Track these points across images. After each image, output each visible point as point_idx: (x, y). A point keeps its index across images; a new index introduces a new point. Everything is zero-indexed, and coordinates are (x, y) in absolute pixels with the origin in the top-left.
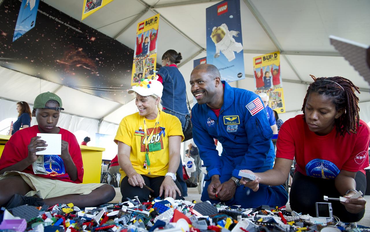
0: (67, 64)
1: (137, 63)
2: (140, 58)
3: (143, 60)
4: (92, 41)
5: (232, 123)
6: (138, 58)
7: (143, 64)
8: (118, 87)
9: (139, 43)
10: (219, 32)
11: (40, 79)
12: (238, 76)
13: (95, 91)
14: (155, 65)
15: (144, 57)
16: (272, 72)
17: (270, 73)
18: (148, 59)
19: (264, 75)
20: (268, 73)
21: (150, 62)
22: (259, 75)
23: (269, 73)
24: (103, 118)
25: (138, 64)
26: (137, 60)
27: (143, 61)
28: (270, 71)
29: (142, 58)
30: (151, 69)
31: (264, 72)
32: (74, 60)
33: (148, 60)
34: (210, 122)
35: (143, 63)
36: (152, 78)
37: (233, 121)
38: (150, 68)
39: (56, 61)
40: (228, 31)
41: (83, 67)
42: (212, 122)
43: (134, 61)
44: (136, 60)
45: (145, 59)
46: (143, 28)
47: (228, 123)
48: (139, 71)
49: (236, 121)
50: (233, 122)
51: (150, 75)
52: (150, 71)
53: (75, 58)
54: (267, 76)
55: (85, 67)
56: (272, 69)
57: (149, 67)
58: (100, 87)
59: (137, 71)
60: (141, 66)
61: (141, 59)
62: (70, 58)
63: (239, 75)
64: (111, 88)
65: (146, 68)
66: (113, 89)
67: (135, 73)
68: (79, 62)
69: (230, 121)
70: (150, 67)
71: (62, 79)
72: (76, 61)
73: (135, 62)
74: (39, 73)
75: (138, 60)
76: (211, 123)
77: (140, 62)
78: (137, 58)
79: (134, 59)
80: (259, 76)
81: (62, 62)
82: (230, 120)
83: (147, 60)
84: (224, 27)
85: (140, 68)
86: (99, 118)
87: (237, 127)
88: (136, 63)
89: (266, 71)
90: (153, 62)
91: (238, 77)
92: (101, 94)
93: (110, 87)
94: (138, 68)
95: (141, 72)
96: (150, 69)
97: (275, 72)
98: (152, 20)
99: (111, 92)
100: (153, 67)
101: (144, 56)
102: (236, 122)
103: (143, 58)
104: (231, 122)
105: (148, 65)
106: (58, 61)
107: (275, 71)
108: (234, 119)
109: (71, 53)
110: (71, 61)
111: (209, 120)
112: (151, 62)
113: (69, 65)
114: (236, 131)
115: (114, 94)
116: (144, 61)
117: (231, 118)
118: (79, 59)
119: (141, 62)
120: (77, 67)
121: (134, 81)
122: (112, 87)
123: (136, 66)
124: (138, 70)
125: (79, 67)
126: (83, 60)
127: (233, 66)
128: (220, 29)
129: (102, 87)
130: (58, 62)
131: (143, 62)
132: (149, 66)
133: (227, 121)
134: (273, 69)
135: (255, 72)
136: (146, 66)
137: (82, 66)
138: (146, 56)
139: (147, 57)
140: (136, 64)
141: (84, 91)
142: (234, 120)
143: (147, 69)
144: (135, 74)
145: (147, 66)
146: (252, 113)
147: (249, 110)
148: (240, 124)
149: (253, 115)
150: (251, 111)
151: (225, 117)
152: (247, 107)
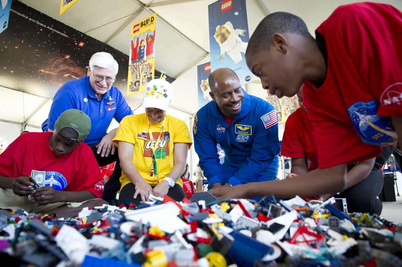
0: (53, 74)
2: (136, 64)
4: (80, 47)
5: (243, 133)
6: (134, 65)
9: (135, 48)
10: (223, 31)
11: (22, 93)
12: (246, 79)
15: (140, 63)
18: (145, 64)
21: (147, 68)
25: (134, 71)
26: (133, 67)
29: (138, 64)
30: (149, 76)
32: (61, 69)
33: (145, 66)
35: (140, 69)
37: (244, 131)
39: (40, 71)
40: (233, 29)
41: (72, 77)
43: (129, 67)
44: (131, 67)
45: (142, 65)
46: (138, 30)
47: (239, 132)
48: (135, 79)
49: (248, 131)
50: (245, 132)
51: (148, 82)
52: (148, 78)
53: (62, 67)
57: (146, 74)
59: (133, 79)
60: (138, 72)
62: (57, 67)
63: (248, 79)
68: (67, 71)
69: (242, 131)
70: (148, 73)
71: (48, 92)
72: (63, 70)
73: (131, 69)
74: (21, 86)
75: (134, 66)
77: (136, 69)
78: (132, 64)
79: (130, 66)
81: (47, 72)
82: (241, 129)
84: (228, 26)
85: (136, 75)
87: (247, 138)
90: (151, 68)
94: (135, 76)
95: (137, 80)
98: (147, 21)
100: (151, 73)
102: (248, 133)
104: (242, 132)
106: (42, 70)
108: (246, 129)
109: (57, 62)
110: (58, 70)
112: (149, 68)
113: (55, 75)
114: (246, 141)
116: (141, 67)
117: (243, 127)
118: (67, 67)
120: (65, 77)
121: (130, 90)
123: (132, 73)
125: (67, 76)
126: (71, 69)
127: (240, 68)
128: (224, 28)
130: (42, 72)
133: (238, 130)
136: (143, 72)
137: (70, 75)
138: (142, 62)
139: (144, 62)
140: (132, 71)
142: (246, 130)
143: (145, 76)
146: (266, 125)
147: (264, 122)
148: (252, 135)
149: (266, 128)
150: (265, 124)
151: (236, 126)
152: (262, 118)
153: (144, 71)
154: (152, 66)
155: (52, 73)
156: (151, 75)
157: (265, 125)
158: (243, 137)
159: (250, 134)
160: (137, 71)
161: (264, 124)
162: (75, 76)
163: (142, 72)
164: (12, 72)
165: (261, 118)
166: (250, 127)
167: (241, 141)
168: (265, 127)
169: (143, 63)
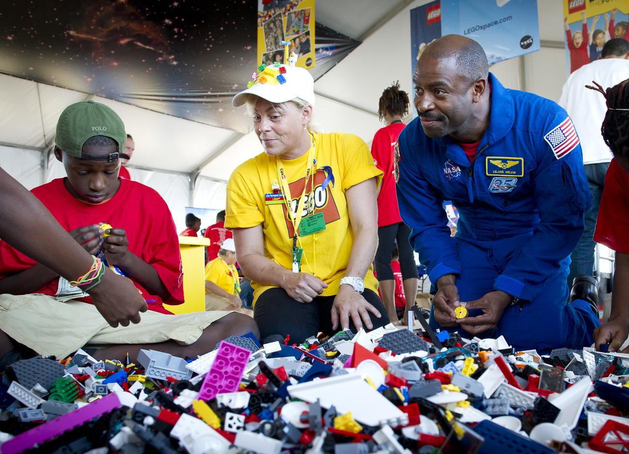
0: (96, 40)
1: (268, 25)
2: (273, 11)
3: (282, 15)
5: (505, 174)
6: (269, 13)
7: (282, 29)
8: (228, 91)
11: (36, 83)
12: (522, 44)
13: (172, 104)
14: (311, 28)
15: (284, 9)
16: (612, 30)
17: (607, 33)
18: (295, 12)
19: (591, 41)
20: (600, 35)
21: (299, 20)
22: (579, 39)
23: (604, 33)
24: (198, 169)
25: (271, 28)
26: (267, 18)
27: (282, 19)
28: (605, 29)
30: (304, 40)
31: (591, 33)
32: (111, 28)
33: (293, 16)
34: (452, 170)
35: (283, 24)
36: (308, 62)
37: (507, 169)
38: (301, 38)
39: (68, 34)
41: (136, 45)
42: (456, 171)
43: (259, 20)
44: (263, 19)
45: (287, 14)
47: (496, 172)
48: (273, 47)
49: (516, 168)
50: (508, 172)
51: (301, 54)
52: (301, 44)
53: (114, 24)
54: (598, 41)
55: (139, 44)
56: (612, 22)
57: (297, 36)
58: (182, 94)
59: (269, 47)
60: (279, 31)
61: (277, 13)
62: (102, 23)
63: (525, 43)
64: (209, 93)
65: (290, 36)
66: (215, 96)
67: (266, 52)
68: (124, 33)
69: (501, 169)
70: (301, 33)
71: (89, 80)
72: (115, 31)
73: (263, 24)
74: (31, 69)
75: (270, 17)
76: (452, 173)
77: (274, 22)
78: (266, 13)
79: (260, 17)
80: (577, 44)
81: (83, 36)
82: (500, 166)
83: (291, 18)
85: (276, 38)
86: (190, 171)
87: (514, 182)
88: (266, 27)
89: (597, 29)
90: (307, 21)
91: (522, 46)
92: (188, 111)
93: (207, 92)
94: (272, 40)
95: (278, 49)
96: (300, 40)
97: (618, 31)
99: (210, 106)
100: (308, 33)
101: (283, 7)
102: (515, 173)
103: (281, 12)
104: (502, 172)
105: (296, 30)
106: (72, 33)
107: (620, 28)
108: (510, 164)
109: (100, 11)
110: (105, 31)
111: (449, 166)
112: (302, 20)
113: (101, 42)
114: (510, 190)
115: (218, 109)
116: (285, 19)
117: (504, 161)
118: (124, 24)
119: (277, 23)
120: (121, 45)
122: (212, 92)
123: (266, 34)
124: (271, 44)
125: (125, 44)
126: (133, 26)
127: (510, 17)
129: (188, 94)
130: (72, 36)
131: (283, 22)
132: (298, 33)
133: (493, 168)
134: (615, 24)
135: (568, 33)
136: (291, 32)
137: (132, 42)
138: (288, 6)
139: (292, 7)
140: (265, 29)
141: (147, 107)
142: (512, 167)
143: (294, 40)
144: (264, 55)
145: (294, 31)
146: (557, 153)
147: (553, 145)
148: (523, 177)
149: (558, 158)
150: (555, 150)
151: (489, 160)
152: (548, 139)
153: (291, 29)
154: (309, 16)
155: (94, 38)
156: (308, 37)
157: (555, 152)
158: (504, 181)
159: (521, 175)
160: (276, 28)
161: (553, 149)
162: (142, 43)
163: (287, 31)
164: (10, 38)
165: (545, 137)
166: (520, 161)
167: (500, 191)
168: (556, 155)
169: (289, 10)
